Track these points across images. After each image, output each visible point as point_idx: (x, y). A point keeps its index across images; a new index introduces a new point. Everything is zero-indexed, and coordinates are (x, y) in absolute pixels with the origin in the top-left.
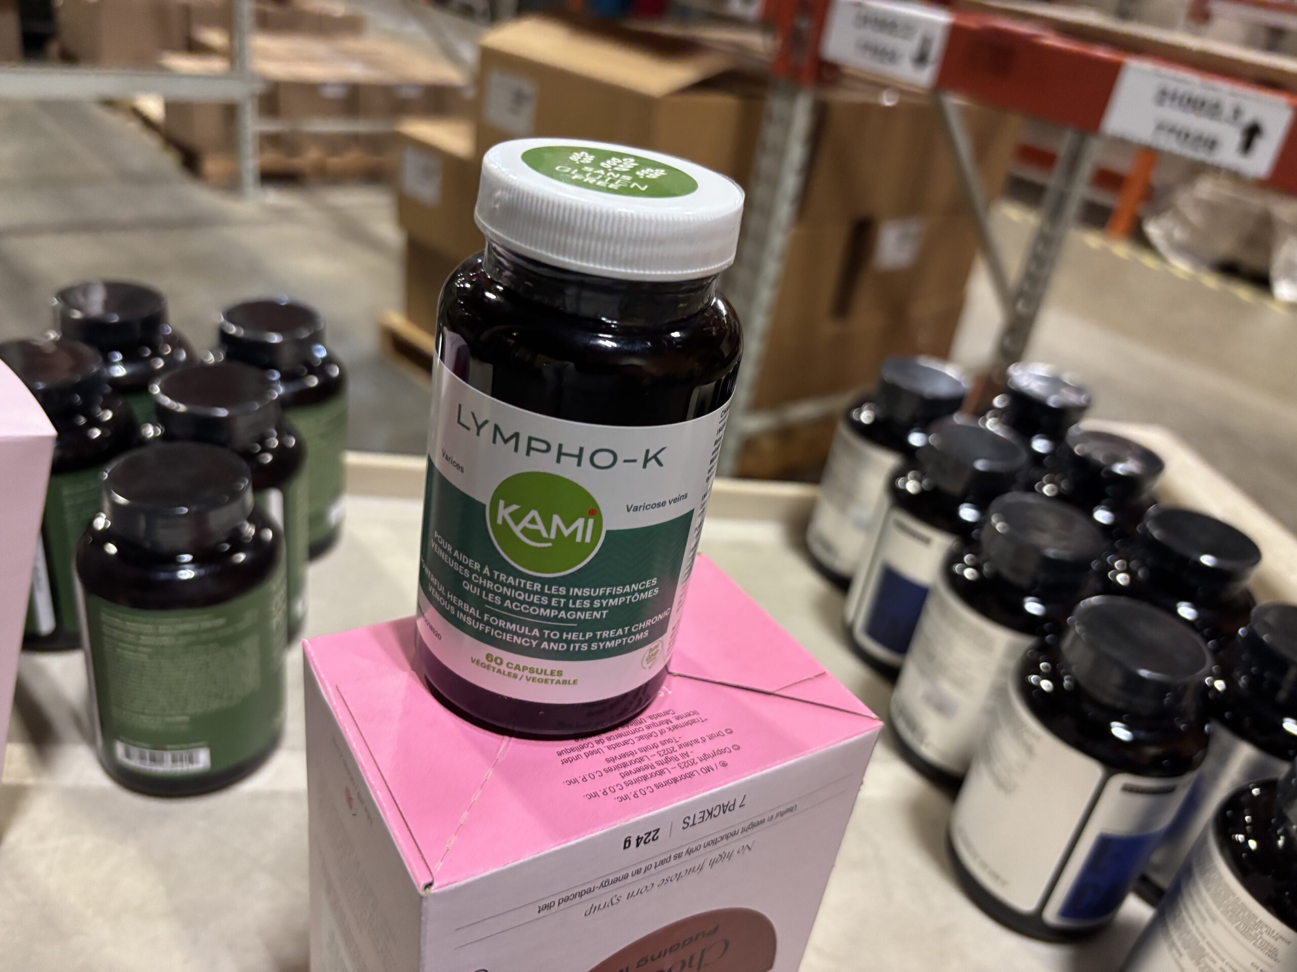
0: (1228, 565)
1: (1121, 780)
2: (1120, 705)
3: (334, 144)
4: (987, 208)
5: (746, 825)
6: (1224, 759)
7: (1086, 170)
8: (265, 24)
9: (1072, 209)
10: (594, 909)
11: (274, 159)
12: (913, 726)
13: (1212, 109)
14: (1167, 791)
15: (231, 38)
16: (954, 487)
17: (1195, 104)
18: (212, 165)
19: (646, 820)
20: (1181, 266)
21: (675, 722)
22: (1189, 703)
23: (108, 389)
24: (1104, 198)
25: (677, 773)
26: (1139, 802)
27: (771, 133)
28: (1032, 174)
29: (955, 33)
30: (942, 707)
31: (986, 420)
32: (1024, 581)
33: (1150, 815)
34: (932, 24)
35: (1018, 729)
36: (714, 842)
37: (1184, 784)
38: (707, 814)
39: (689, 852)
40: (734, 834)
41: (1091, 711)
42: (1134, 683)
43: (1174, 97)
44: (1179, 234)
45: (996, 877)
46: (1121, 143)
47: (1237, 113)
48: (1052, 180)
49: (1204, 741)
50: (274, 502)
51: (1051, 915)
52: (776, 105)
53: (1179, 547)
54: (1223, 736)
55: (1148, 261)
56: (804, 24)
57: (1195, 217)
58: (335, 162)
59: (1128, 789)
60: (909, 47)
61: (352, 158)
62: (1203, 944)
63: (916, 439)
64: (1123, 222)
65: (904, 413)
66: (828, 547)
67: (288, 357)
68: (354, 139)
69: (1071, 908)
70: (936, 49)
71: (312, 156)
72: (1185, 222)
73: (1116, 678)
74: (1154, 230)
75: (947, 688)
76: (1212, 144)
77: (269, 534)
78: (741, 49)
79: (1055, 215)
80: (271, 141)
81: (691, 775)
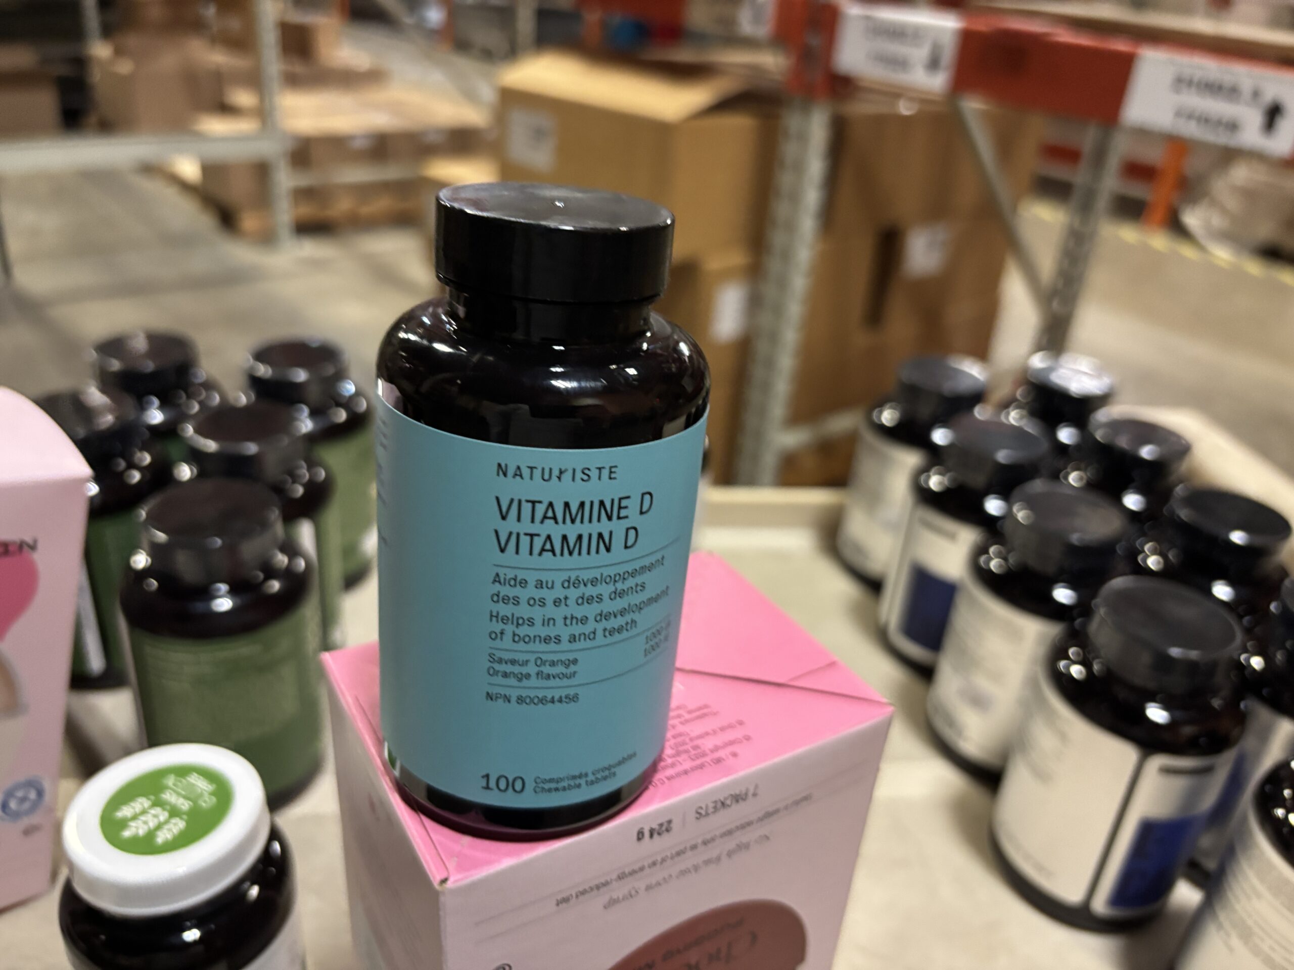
0: (1260, 541)
1: (1157, 762)
2: (1151, 685)
3: (364, 191)
4: (1014, 208)
5: (760, 814)
6: (1265, 736)
7: (1113, 162)
8: (293, 81)
9: (1102, 202)
10: (612, 902)
11: (307, 211)
12: (951, 722)
13: (1231, 92)
14: (1206, 771)
15: (262, 99)
16: (978, 480)
17: (1212, 88)
18: (249, 222)
19: (658, 813)
20: (1222, 254)
21: (687, 716)
22: (1223, 681)
23: (147, 434)
24: (1137, 190)
25: (687, 765)
26: (1179, 784)
27: (790, 150)
28: (1058, 171)
29: (967, 38)
30: (978, 701)
31: (1008, 414)
32: (1050, 569)
33: (1192, 797)
34: (943, 30)
35: (1051, 716)
36: (729, 833)
37: (1224, 763)
38: (719, 804)
39: (705, 843)
40: (749, 824)
41: (1122, 694)
42: (1164, 663)
43: (1190, 83)
44: (1217, 221)
45: (1040, 868)
46: (1143, 133)
47: (1256, 94)
48: (1079, 176)
49: (1241, 719)
50: (305, 533)
51: (1100, 905)
52: (792, 121)
53: (1209, 526)
54: (1262, 713)
55: (1187, 251)
56: (815, 41)
57: (1232, 203)
58: (366, 210)
59: (1167, 771)
60: (920, 54)
61: (382, 204)
62: (1250, 922)
63: (940, 436)
64: (1159, 213)
65: (925, 411)
66: (859, 549)
67: (314, 393)
68: (386, 187)
69: (1120, 896)
70: (949, 54)
71: (342, 206)
72: (1224, 211)
73: (1145, 658)
74: (1192, 219)
75: (982, 683)
76: (1233, 126)
77: (301, 564)
78: (755, 69)
79: (1086, 208)
80: (304, 194)
81: (701, 766)
